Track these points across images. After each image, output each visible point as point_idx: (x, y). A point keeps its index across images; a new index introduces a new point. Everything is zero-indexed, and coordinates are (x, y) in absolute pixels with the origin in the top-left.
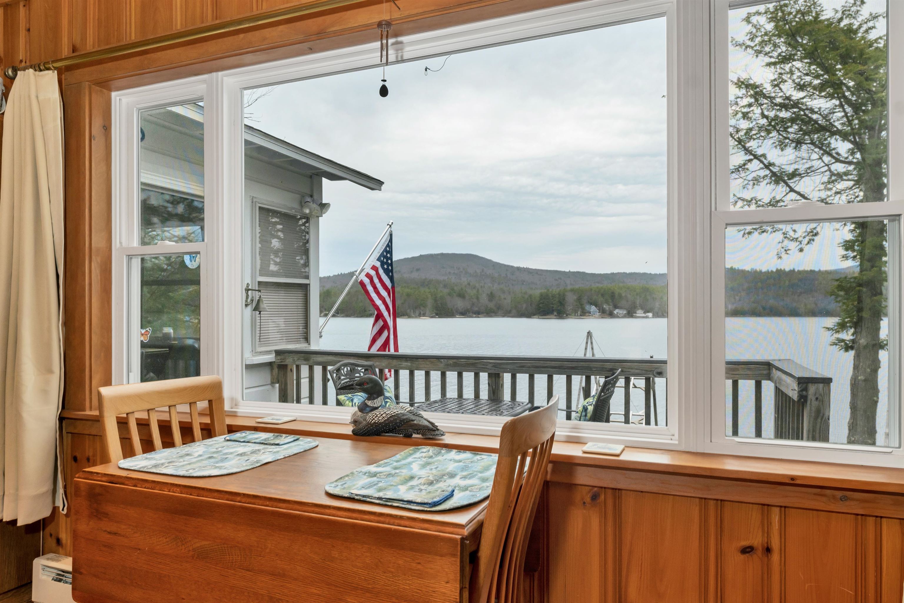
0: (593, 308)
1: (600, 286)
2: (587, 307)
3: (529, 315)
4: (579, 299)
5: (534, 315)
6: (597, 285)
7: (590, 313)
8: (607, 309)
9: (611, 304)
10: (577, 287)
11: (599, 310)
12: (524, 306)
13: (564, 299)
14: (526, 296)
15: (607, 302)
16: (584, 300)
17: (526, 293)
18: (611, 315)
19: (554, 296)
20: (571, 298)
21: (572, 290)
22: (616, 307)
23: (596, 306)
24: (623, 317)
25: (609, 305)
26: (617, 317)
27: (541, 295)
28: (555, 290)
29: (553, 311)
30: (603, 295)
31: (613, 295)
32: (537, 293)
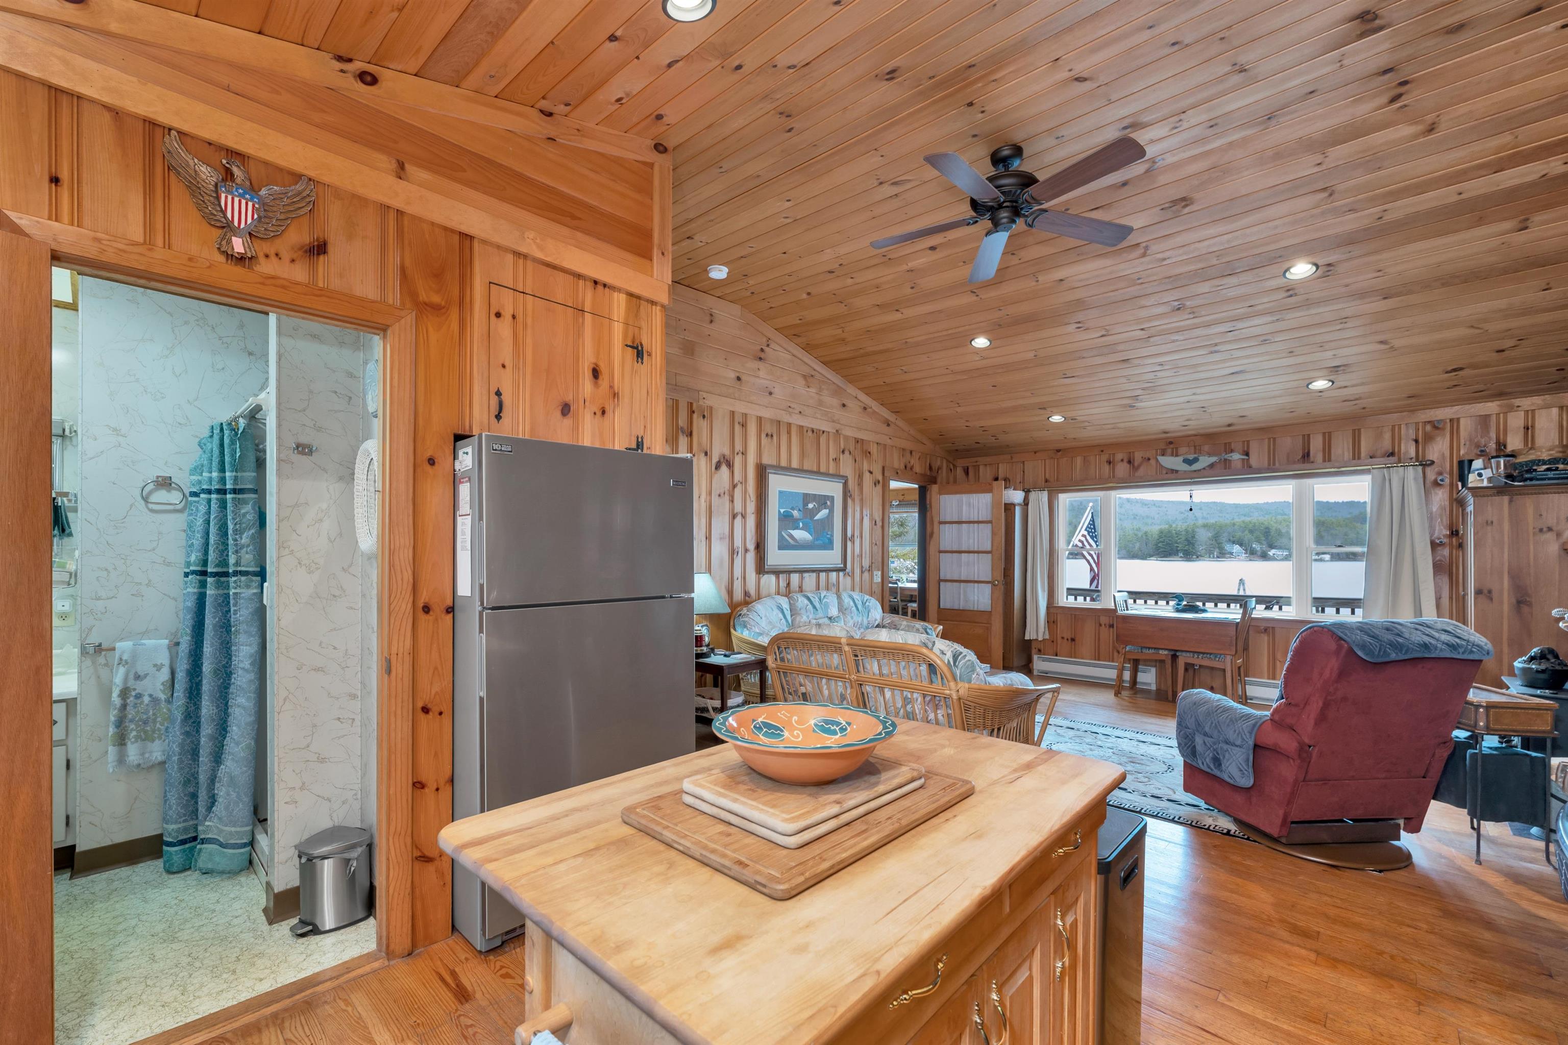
0: (1236, 548)
1: (1247, 519)
2: (1228, 547)
3: (1144, 557)
4: (1216, 537)
5: (1151, 556)
6: (1243, 518)
7: (1232, 553)
8: (1259, 549)
9: (1264, 543)
10: (1212, 521)
11: (1246, 550)
12: (1137, 545)
13: (1193, 537)
14: (1140, 534)
15: (1259, 541)
16: (1224, 538)
17: (1139, 530)
18: (1264, 557)
19: (1178, 534)
20: (1204, 536)
21: (1205, 526)
22: (1271, 547)
23: (1241, 545)
24: (1282, 560)
25: (1261, 543)
26: (1273, 559)
27: (1161, 532)
28: (1180, 526)
29: (1178, 551)
30: (1251, 532)
31: (1267, 532)
32: (1155, 529)
